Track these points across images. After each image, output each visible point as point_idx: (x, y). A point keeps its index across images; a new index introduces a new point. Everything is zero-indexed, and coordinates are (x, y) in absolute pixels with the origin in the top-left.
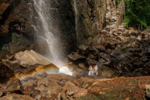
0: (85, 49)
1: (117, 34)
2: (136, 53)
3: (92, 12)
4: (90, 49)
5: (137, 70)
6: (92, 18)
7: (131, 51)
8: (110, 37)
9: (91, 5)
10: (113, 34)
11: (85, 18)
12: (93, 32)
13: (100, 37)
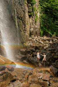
0: (25, 51)
1: (38, 40)
2: (53, 51)
3: (25, 28)
4: (27, 51)
5: (56, 61)
6: (25, 31)
7: (49, 50)
8: (34, 42)
9: (24, 23)
10: (36, 40)
11: (21, 32)
12: (26, 39)
13: (29, 42)
